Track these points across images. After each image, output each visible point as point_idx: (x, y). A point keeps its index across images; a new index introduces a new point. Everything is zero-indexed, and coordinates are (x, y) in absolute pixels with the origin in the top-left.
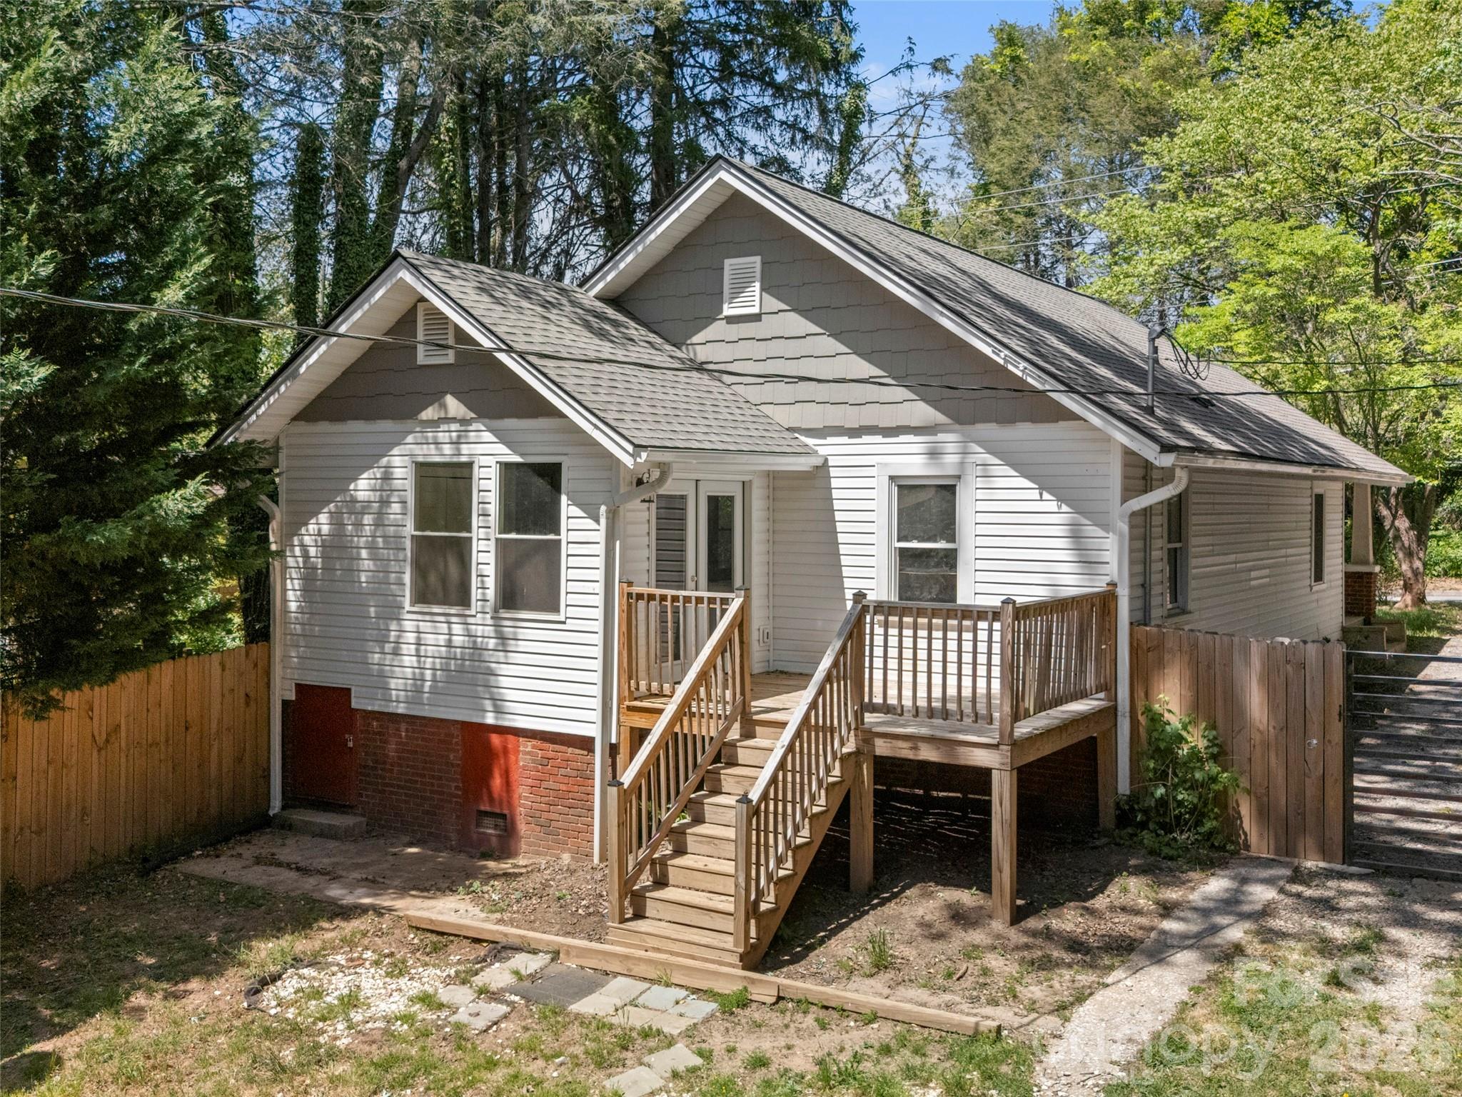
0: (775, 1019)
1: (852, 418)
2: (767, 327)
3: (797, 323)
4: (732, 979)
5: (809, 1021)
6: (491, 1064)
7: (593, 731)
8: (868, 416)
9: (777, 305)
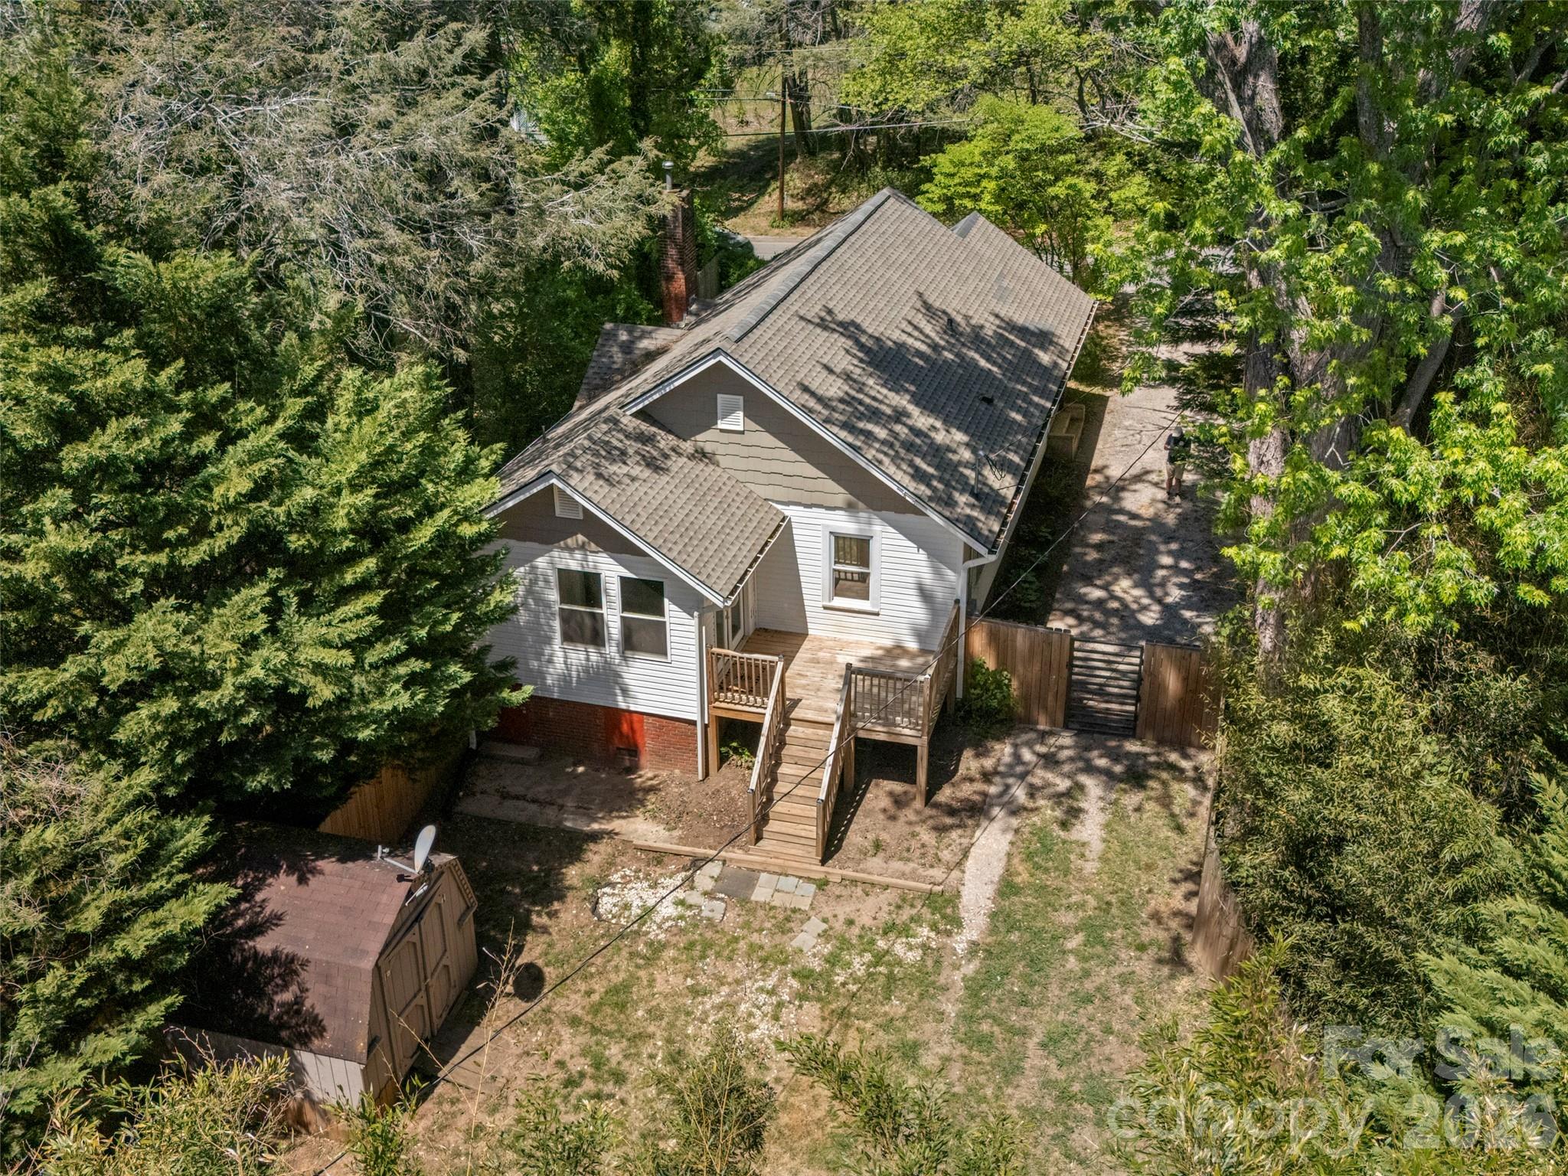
0: (845, 892)
1: (806, 498)
2: (748, 438)
3: (768, 439)
4: (818, 871)
5: (859, 891)
6: (736, 940)
7: (696, 717)
8: (816, 498)
9: (754, 426)
